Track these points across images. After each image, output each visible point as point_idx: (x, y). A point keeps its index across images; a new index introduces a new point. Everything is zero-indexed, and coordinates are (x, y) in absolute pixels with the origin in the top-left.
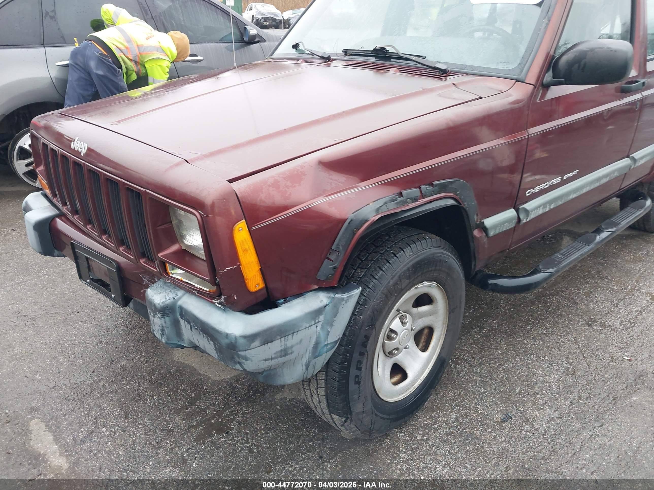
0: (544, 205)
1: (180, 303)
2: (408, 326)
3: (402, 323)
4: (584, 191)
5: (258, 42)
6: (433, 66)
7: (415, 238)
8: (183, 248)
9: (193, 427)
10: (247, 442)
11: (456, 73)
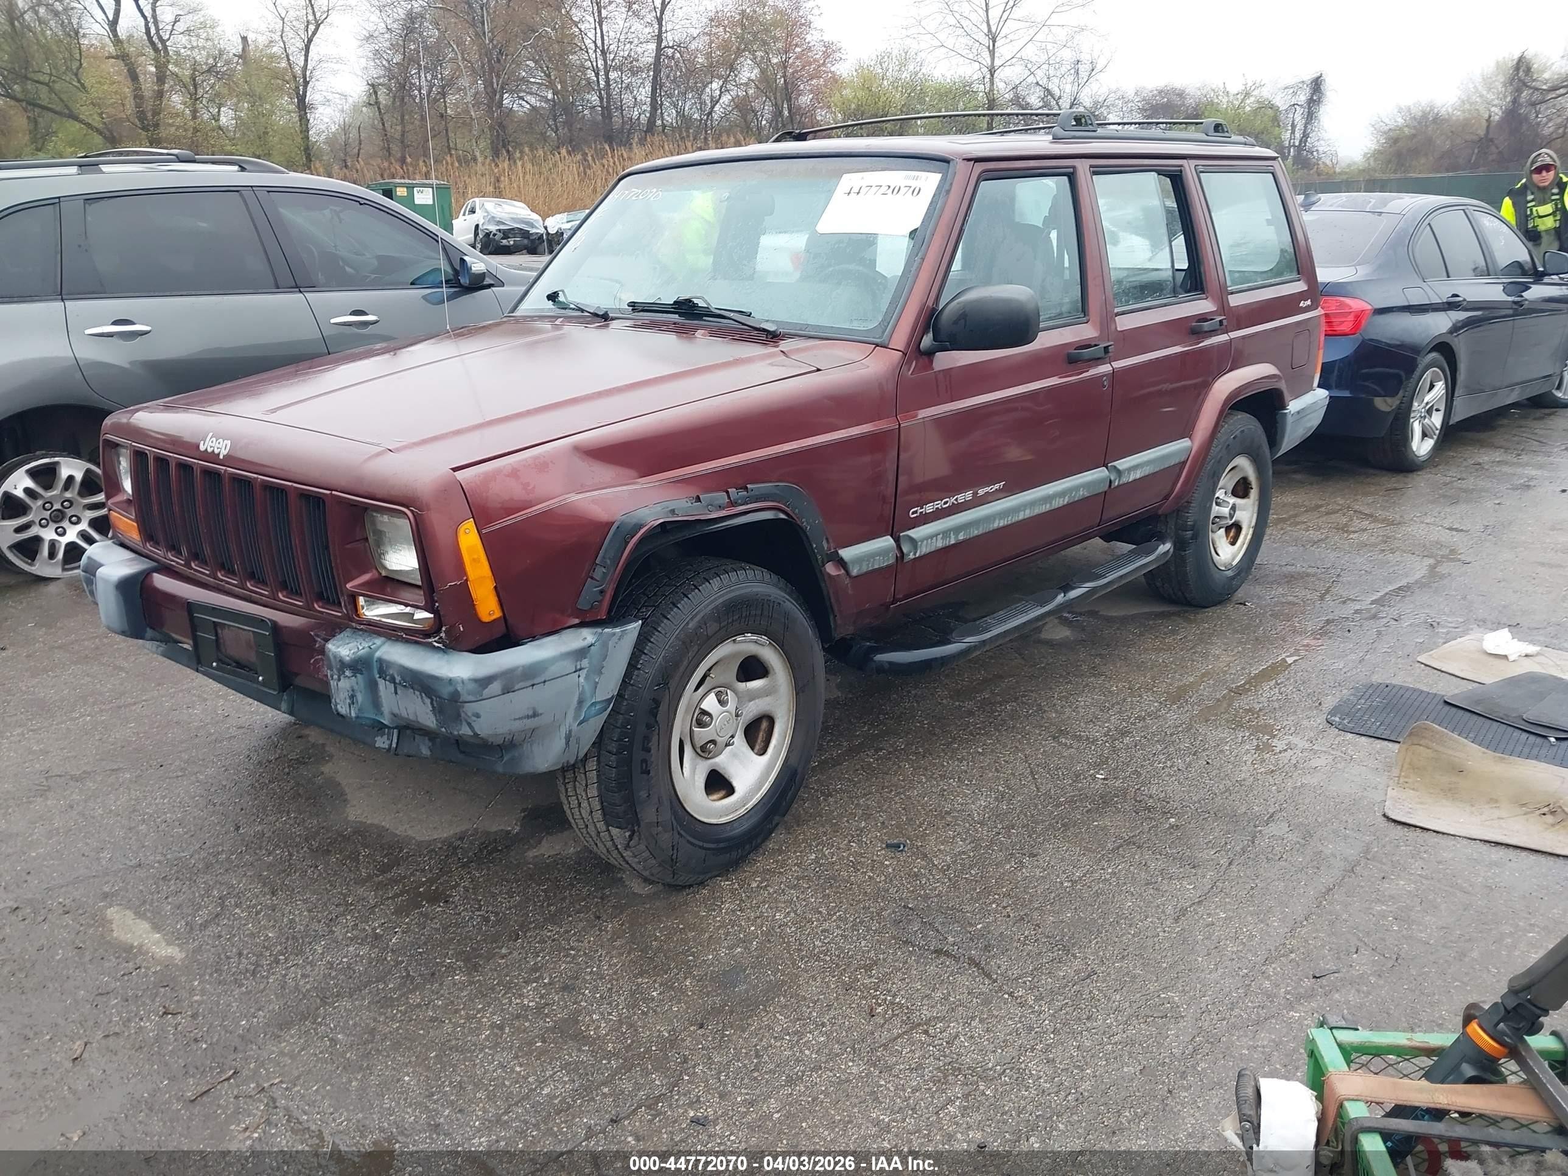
0: (945, 533)
1: (378, 654)
2: (731, 706)
3: (719, 701)
4: (1021, 516)
5: (490, 286)
6: (758, 326)
7: (729, 568)
8: (384, 574)
9: (388, 898)
10: (479, 909)
11: (792, 336)
